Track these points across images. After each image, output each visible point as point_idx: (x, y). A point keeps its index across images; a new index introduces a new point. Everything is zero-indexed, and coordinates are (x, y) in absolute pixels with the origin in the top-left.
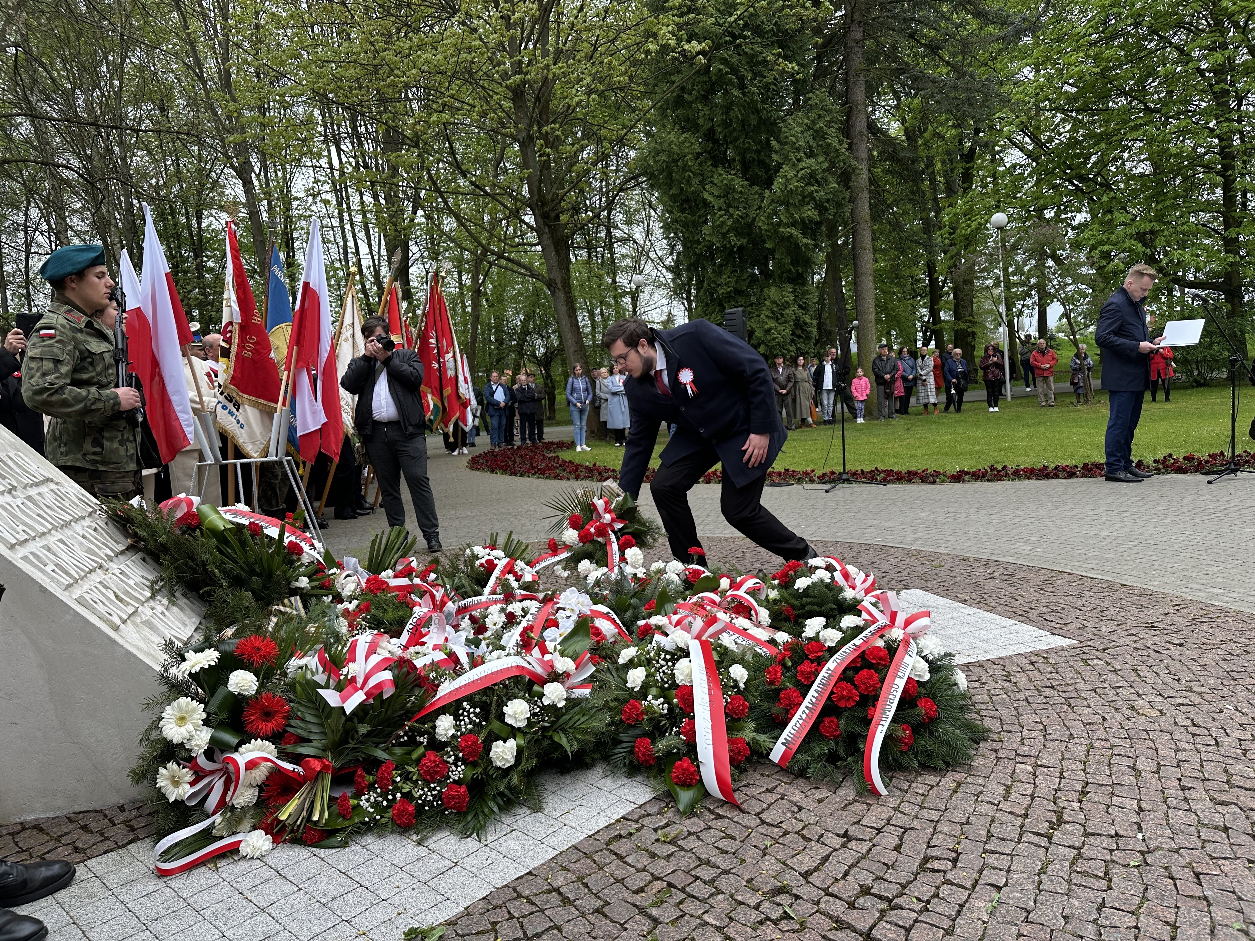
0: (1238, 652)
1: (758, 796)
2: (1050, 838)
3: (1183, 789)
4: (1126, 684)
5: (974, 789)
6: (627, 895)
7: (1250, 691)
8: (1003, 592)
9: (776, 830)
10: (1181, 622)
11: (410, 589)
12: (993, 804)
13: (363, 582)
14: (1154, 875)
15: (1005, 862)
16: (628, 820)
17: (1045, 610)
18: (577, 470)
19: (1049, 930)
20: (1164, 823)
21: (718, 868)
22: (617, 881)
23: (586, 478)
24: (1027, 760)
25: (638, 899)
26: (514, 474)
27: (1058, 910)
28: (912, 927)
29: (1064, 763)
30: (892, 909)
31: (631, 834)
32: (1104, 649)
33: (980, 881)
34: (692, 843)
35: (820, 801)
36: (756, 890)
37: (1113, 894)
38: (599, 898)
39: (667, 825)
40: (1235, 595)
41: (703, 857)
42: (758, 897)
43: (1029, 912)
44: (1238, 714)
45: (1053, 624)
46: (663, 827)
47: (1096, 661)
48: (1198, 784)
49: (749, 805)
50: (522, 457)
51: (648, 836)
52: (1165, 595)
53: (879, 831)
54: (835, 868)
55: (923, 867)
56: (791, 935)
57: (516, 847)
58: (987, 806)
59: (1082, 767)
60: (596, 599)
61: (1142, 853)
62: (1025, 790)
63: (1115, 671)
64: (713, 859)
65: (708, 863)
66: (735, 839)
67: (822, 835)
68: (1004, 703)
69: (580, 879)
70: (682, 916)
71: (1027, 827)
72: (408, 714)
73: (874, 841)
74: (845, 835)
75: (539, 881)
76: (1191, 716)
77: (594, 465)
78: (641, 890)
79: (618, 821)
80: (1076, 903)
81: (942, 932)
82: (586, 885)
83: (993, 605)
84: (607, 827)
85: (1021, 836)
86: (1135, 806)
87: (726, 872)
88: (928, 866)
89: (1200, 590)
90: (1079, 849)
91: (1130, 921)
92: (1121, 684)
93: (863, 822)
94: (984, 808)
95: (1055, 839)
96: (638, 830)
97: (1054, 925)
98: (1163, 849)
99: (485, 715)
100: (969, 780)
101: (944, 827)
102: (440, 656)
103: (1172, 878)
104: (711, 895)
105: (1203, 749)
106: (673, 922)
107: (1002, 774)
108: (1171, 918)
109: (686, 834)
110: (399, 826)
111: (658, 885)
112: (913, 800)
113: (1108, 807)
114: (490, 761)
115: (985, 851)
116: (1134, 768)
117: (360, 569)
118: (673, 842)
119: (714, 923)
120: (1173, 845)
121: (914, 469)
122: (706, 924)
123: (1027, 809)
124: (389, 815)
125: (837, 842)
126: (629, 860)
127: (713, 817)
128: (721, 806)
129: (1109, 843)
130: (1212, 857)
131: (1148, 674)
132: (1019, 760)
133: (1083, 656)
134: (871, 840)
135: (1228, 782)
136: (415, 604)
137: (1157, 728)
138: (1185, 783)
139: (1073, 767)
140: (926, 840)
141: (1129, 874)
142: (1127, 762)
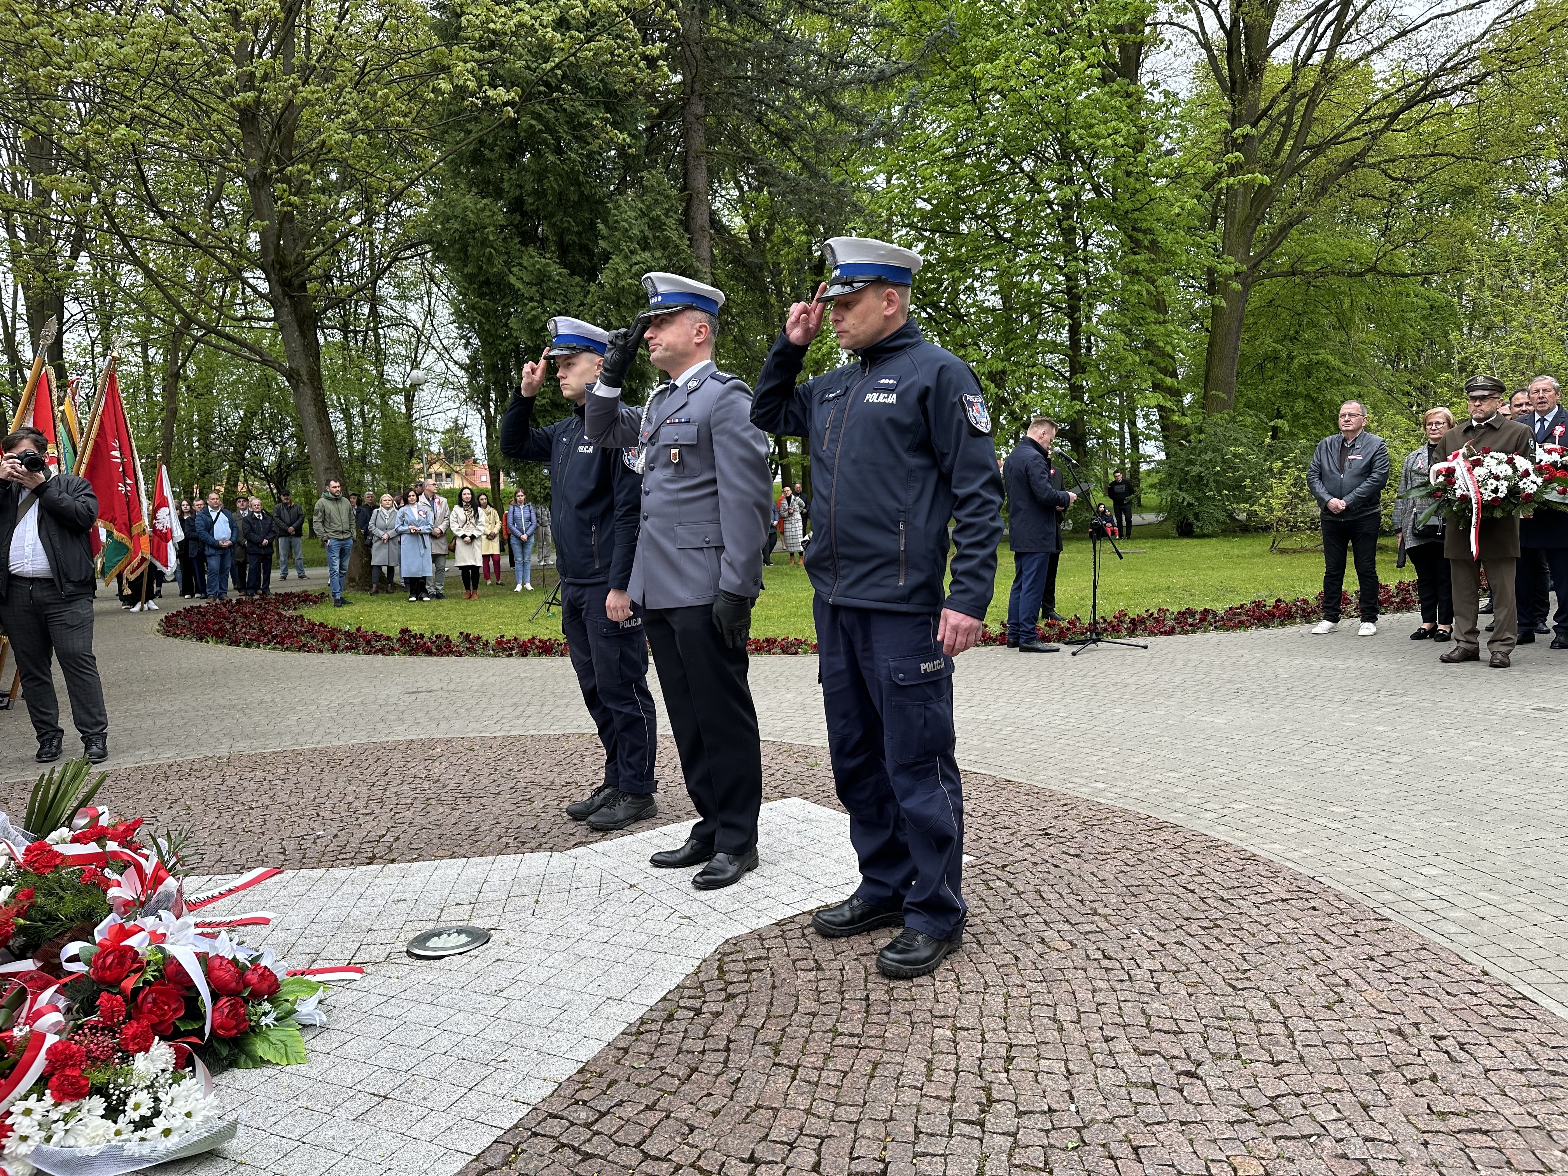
0: (1132, 861)
1: (635, 1119)
2: (982, 1125)
3: (1107, 1040)
4: (1032, 911)
5: (892, 1070)
7: (1151, 908)
9: (665, 1165)
10: (1073, 826)
11: (103, 859)
12: (915, 1088)
13: (19, 853)
14: (1094, 1157)
15: (938, 1167)
18: (333, 636)
20: (1094, 1086)
23: (348, 649)
24: (944, 1022)
26: (235, 642)
29: (984, 1020)
32: (1004, 866)
35: (715, 1114)
40: (1118, 790)
44: (1145, 939)
47: (998, 883)
48: (1119, 1032)
49: (627, 1134)
50: (245, 616)
52: (1052, 793)
53: (791, 1146)
58: (909, 1092)
59: (1002, 1024)
61: (1078, 1129)
62: (948, 1063)
63: (1019, 894)
67: (723, 1164)
71: (956, 1115)
73: (788, 1162)
76: (1102, 945)
77: (359, 629)
85: (951, 1127)
86: (1063, 1069)
89: (1084, 785)
90: (1014, 1135)
92: (1029, 910)
93: (771, 1137)
94: (908, 1096)
95: (988, 1126)
98: (1097, 1121)
100: (885, 1058)
101: (867, 1130)
103: (1112, 1158)
105: (1118, 986)
107: (920, 1046)
112: (826, 1096)
113: (1036, 1074)
115: (915, 1155)
116: (1055, 1020)
117: (13, 832)
120: (1108, 1115)
121: (770, 635)
123: (954, 1089)
127: (579, 1158)
128: (589, 1140)
129: (1042, 1122)
130: (1147, 1125)
131: (1051, 896)
132: (935, 1023)
133: (983, 877)
134: (783, 1161)
135: (1147, 1026)
136: (108, 884)
137: (1071, 965)
138: (1107, 1033)
139: (993, 1025)
140: (848, 1150)
141: (1069, 1160)
142: (1047, 1012)
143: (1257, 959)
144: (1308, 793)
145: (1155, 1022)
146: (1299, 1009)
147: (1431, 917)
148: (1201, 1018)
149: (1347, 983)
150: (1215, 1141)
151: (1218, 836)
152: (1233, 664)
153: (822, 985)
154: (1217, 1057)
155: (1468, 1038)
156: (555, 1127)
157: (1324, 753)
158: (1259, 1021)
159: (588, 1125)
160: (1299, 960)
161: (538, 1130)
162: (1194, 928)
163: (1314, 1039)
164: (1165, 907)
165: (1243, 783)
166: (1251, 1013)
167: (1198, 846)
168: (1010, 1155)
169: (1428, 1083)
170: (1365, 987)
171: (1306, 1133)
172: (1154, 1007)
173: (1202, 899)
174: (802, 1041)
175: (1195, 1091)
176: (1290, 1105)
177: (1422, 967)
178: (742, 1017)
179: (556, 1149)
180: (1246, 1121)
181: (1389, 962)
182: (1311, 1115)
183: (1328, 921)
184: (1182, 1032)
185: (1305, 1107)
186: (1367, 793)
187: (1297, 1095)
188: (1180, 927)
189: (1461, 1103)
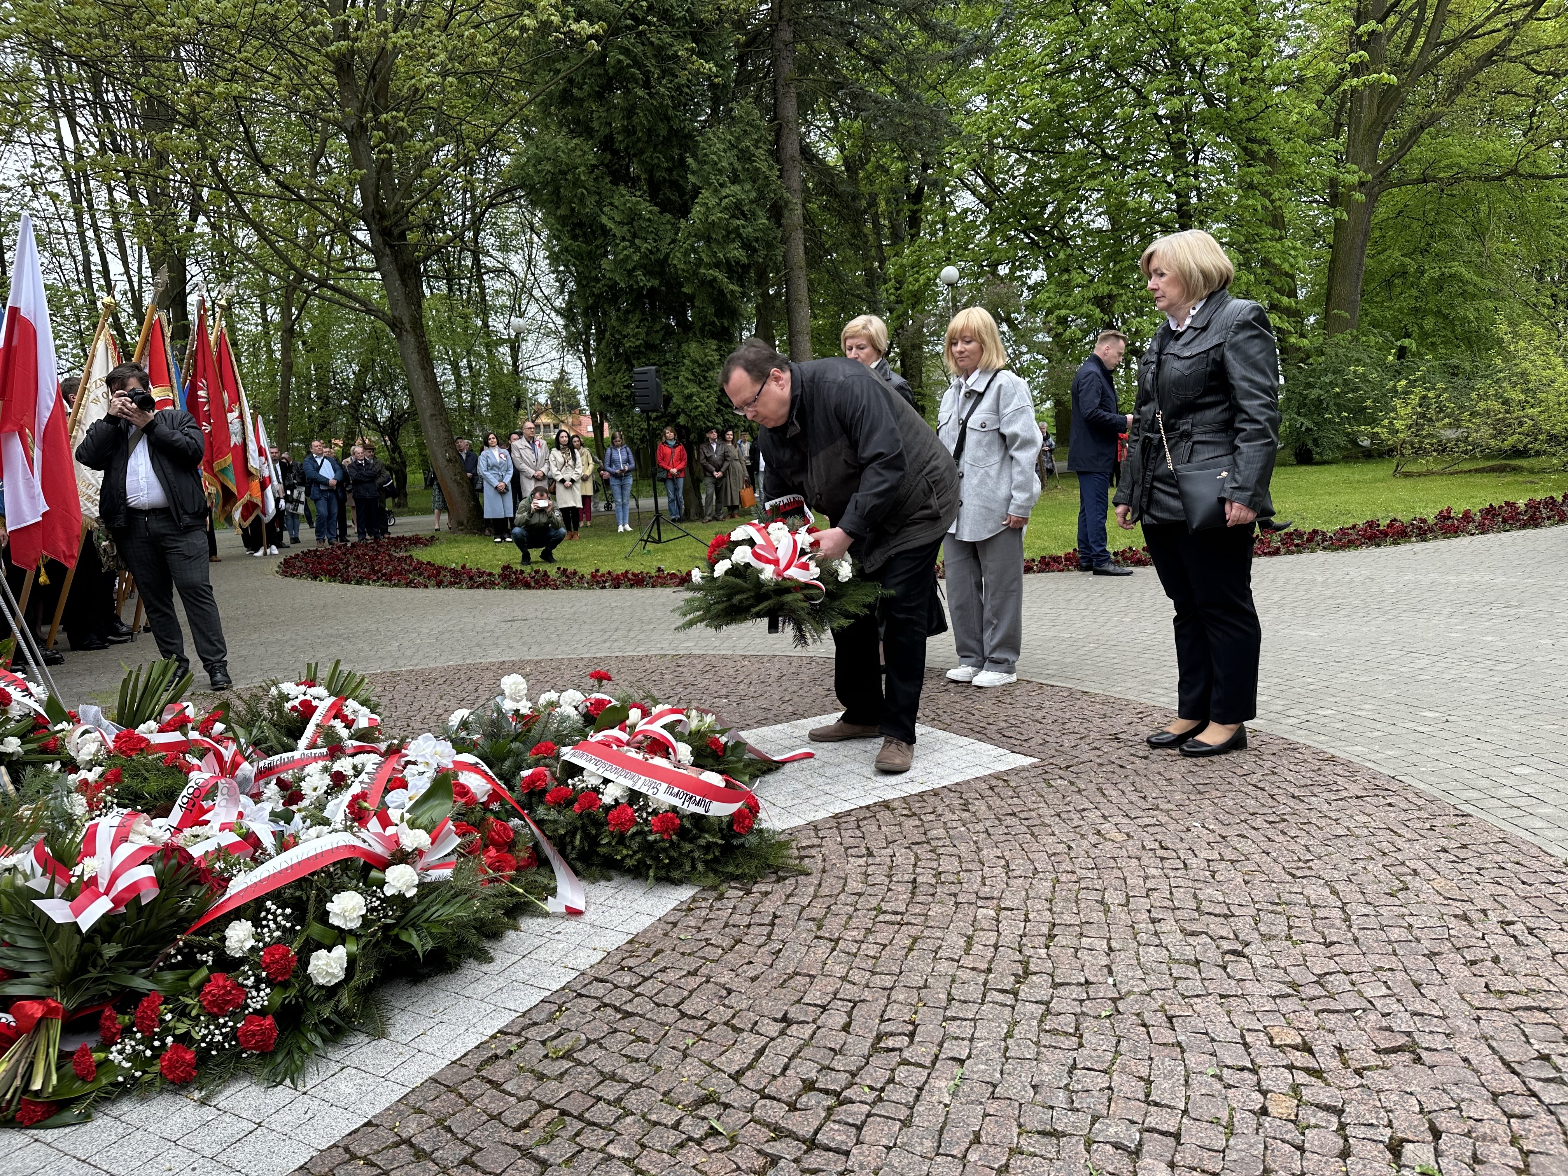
1: (677, 983)
2: (1015, 994)
3: (1153, 921)
4: (1091, 806)
5: (931, 944)
6: (506, 1135)
7: (1216, 804)
8: (958, 706)
9: (700, 1023)
11: (186, 747)
12: (953, 960)
13: (110, 740)
14: (1127, 1024)
15: (967, 1029)
16: (506, 1034)
17: (1003, 724)
18: (438, 574)
19: (1017, 1105)
20: (1135, 962)
21: (627, 1081)
22: (492, 1117)
23: (451, 584)
24: (989, 903)
25: (519, 1138)
26: (347, 580)
27: (1026, 1079)
28: (864, 1123)
29: (1029, 903)
30: (841, 1104)
31: (511, 1053)
32: (1068, 767)
33: (940, 1057)
34: (593, 1054)
35: (753, 979)
36: (673, 1104)
37: (1085, 1052)
38: (467, 1143)
39: (559, 1035)
41: (606, 1070)
42: (679, 1112)
43: (995, 1086)
44: (1206, 832)
45: (1013, 741)
46: (554, 1038)
47: (1059, 781)
48: (1167, 915)
49: (666, 996)
50: (358, 557)
51: (533, 1051)
52: (1128, 702)
53: (824, 1008)
54: (772, 1063)
55: (875, 1048)
56: (719, 1155)
57: (348, 1091)
58: (946, 963)
59: (1048, 906)
60: (460, 746)
61: (1114, 1000)
62: (988, 939)
63: (1079, 791)
64: (619, 1071)
65: (613, 1077)
66: (647, 1041)
67: (756, 1023)
68: (962, 838)
69: (440, 1122)
70: (579, 1152)
71: (991, 984)
72: (182, 924)
73: (819, 1022)
74: (785, 1019)
75: (381, 1132)
76: (1159, 837)
77: (464, 567)
78: (525, 1125)
79: (493, 1037)
80: (1046, 1068)
81: (898, 1124)
82: (449, 1129)
83: (948, 721)
84: (477, 1047)
85: (984, 995)
86: (1105, 947)
87: (637, 1086)
88: (882, 1045)
90: (1047, 1003)
91: (1102, 1081)
92: (1087, 805)
93: (804, 1000)
94: (944, 967)
95: (1022, 995)
96: (520, 1046)
97: (1023, 1097)
98: (1134, 993)
99: (300, 914)
100: (926, 933)
101: (899, 995)
102: (231, 838)
103: (1144, 1025)
104: (618, 1119)
105: (1172, 874)
106: (568, 1161)
107: (962, 924)
108: (1144, 1072)
109: (584, 1043)
110: (172, 1082)
111: (548, 1114)
112: (863, 965)
113: (1077, 950)
114: (309, 979)
115: (946, 1019)
116: (1102, 903)
117: (106, 722)
118: (568, 1055)
119: (621, 1154)
120: (1145, 988)
122: (611, 1157)
123: (990, 962)
124: (156, 1068)
125: (773, 1029)
126: (508, 1087)
127: (619, 1016)
128: (630, 1001)
129: (1078, 993)
130: (1184, 997)
131: (1114, 793)
132: (980, 903)
133: (1045, 776)
134: (814, 1021)
135: (1198, 909)
136: (191, 768)
137: (1125, 854)
138: (1154, 915)
139: (1039, 907)
140: (879, 1014)
141: (1101, 1026)
142: (1095, 896)
143: (1321, 850)
144: (1399, 699)
145: (1206, 906)
146: (1359, 896)
147: (1516, 812)
148: (1255, 903)
149: (1415, 872)
150: (1254, 1012)
151: (1296, 739)
152: (1336, 582)
153: (870, 870)
154: (1267, 938)
155: (1541, 923)
156: (599, 989)
157: (1423, 663)
158: (1315, 906)
159: (630, 988)
160: (1365, 851)
161: (583, 992)
162: (1259, 822)
163: (1372, 922)
164: (1231, 803)
165: (1332, 691)
166: (1308, 899)
167: (1275, 749)
168: (1041, 1021)
169: (1489, 964)
170: (1434, 875)
171: (1351, 1007)
172: (1206, 892)
173: (1272, 796)
174: (845, 918)
175: (1240, 968)
176: (1338, 982)
177: (1499, 858)
178: (789, 896)
179: (598, 1008)
180: (1289, 995)
181: (1463, 853)
182: (1359, 992)
183: (1403, 816)
184: (1233, 916)
185: (1353, 984)
186: (1464, 699)
187: (1347, 974)
188: (1245, 821)
189: (1523, 982)
